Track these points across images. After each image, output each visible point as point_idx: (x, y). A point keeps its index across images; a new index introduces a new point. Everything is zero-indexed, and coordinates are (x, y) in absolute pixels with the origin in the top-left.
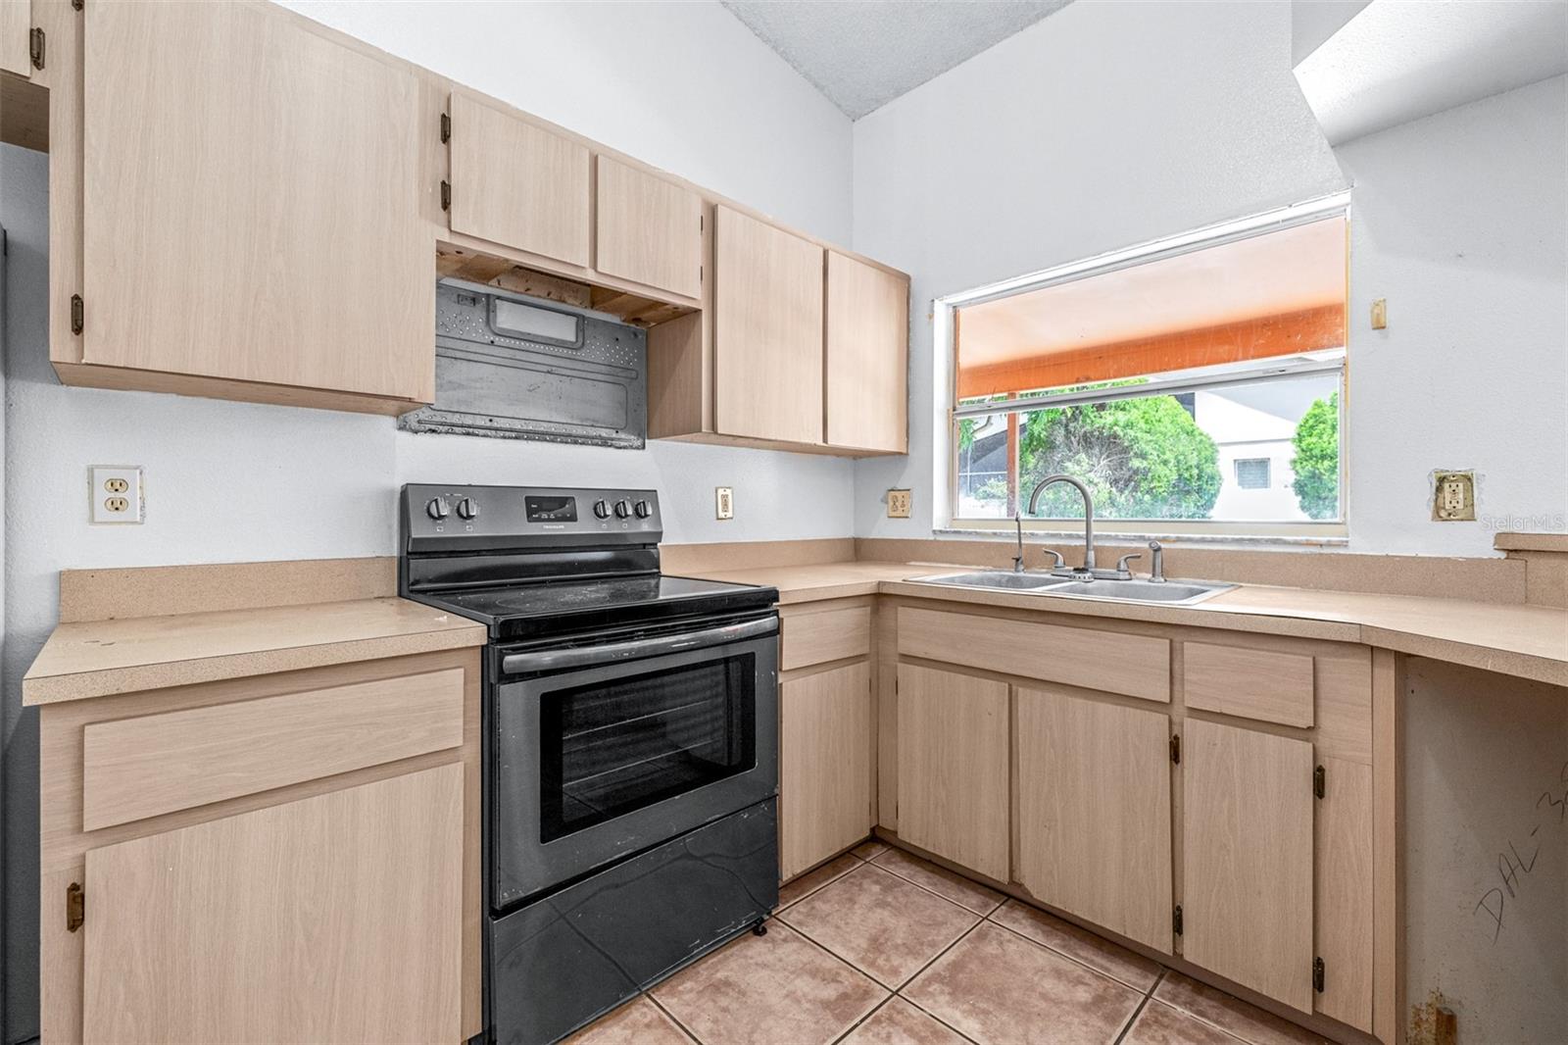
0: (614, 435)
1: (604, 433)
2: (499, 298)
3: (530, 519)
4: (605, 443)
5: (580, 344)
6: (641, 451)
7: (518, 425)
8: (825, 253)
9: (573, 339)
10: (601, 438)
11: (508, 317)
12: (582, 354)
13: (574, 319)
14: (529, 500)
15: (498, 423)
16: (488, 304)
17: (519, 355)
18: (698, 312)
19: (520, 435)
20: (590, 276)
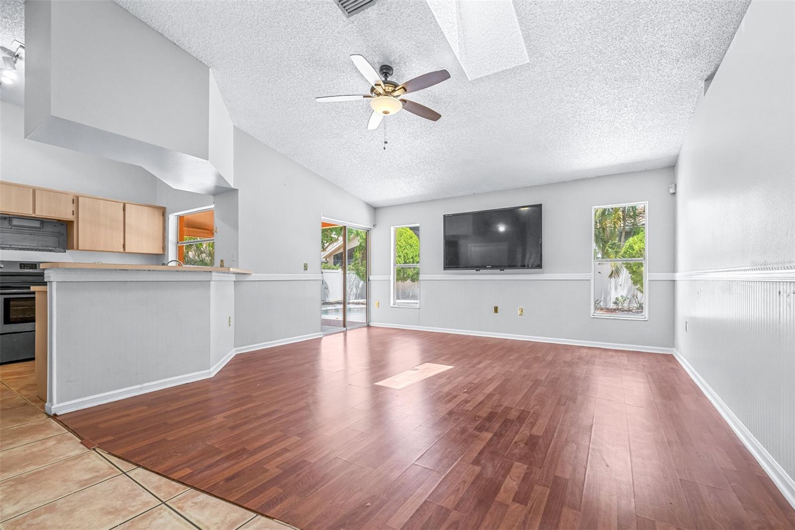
0: (54, 249)
1: (50, 249)
2: (13, 218)
3: (21, 268)
4: (51, 251)
5: (42, 227)
6: (64, 253)
7: (20, 247)
8: (124, 205)
9: (39, 226)
10: (49, 250)
11: (15, 222)
12: (42, 230)
13: (39, 222)
14: (20, 264)
15: (12, 246)
16: (10, 219)
17: (20, 231)
18: (73, 221)
19: (20, 249)
20: (34, 215)
